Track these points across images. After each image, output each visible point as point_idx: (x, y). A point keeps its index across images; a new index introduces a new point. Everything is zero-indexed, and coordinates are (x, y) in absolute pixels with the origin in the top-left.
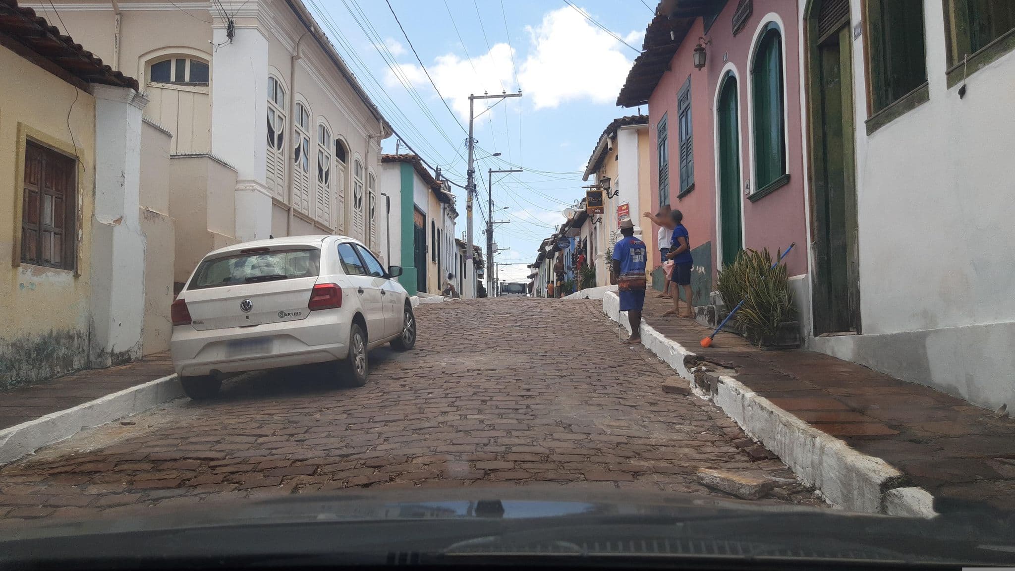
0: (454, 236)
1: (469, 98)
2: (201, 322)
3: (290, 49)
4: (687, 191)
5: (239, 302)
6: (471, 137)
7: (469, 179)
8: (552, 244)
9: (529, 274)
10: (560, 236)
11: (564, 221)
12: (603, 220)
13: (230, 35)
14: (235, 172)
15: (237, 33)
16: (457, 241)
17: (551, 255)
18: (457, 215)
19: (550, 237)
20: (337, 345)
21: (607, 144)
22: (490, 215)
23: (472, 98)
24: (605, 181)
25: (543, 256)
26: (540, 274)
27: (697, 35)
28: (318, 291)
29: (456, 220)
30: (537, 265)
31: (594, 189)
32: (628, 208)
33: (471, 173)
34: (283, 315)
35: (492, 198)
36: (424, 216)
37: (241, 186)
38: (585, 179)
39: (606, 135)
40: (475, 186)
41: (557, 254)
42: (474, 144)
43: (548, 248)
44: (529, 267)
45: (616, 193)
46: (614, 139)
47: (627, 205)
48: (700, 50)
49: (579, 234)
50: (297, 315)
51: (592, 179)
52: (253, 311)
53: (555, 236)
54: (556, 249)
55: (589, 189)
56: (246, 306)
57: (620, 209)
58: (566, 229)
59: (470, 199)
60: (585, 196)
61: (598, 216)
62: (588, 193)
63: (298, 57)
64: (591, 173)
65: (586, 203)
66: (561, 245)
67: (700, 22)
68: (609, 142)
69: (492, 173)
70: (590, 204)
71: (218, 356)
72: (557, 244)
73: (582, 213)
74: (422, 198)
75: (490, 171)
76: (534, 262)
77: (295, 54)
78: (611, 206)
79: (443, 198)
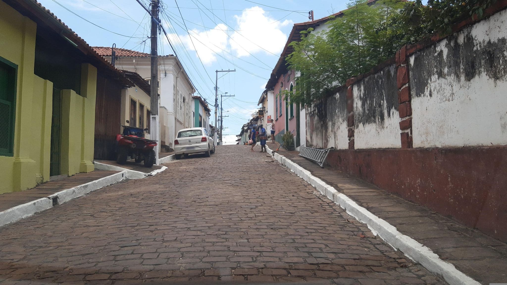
0: (209, 123)
1: (216, 71)
2: (181, 144)
3: (176, 75)
4: (281, 116)
5: (188, 140)
6: (216, 86)
7: (216, 102)
8: (247, 126)
9: (237, 139)
10: (250, 124)
11: (252, 118)
12: (264, 119)
13: (165, 75)
14: (167, 110)
15: (167, 74)
16: (210, 125)
17: (246, 131)
18: (210, 115)
19: (246, 123)
20: (206, 148)
21: (264, 96)
22: (221, 114)
23: (217, 72)
24: (264, 108)
25: (243, 131)
26: (242, 139)
27: (282, 78)
28: (203, 138)
29: (209, 117)
30: (241, 135)
31: (261, 109)
32: (270, 117)
33: (216, 100)
34: (196, 143)
35: (222, 107)
36: (201, 117)
37: (169, 114)
38: (258, 105)
39: (264, 93)
40: (218, 105)
41: (249, 131)
42: (218, 89)
43: (245, 128)
44: (237, 136)
45: (267, 112)
46: (266, 94)
47: (270, 116)
48: (282, 83)
49: (257, 123)
50: (199, 143)
51: (261, 105)
52: (191, 142)
53: (248, 123)
54: (248, 129)
55: (259, 109)
56: (190, 141)
57: (268, 117)
58: (252, 122)
59: (216, 110)
60: (258, 111)
61: (262, 118)
62: (259, 110)
63: (178, 77)
64: (260, 103)
65: (258, 113)
66: (250, 127)
67: (282, 75)
68: (265, 95)
69: (222, 97)
70: (259, 114)
71: (184, 150)
72: (249, 127)
73: (258, 117)
74: (201, 111)
75: (222, 96)
76: (239, 134)
77: (177, 76)
78: (266, 116)
79: (207, 110)
